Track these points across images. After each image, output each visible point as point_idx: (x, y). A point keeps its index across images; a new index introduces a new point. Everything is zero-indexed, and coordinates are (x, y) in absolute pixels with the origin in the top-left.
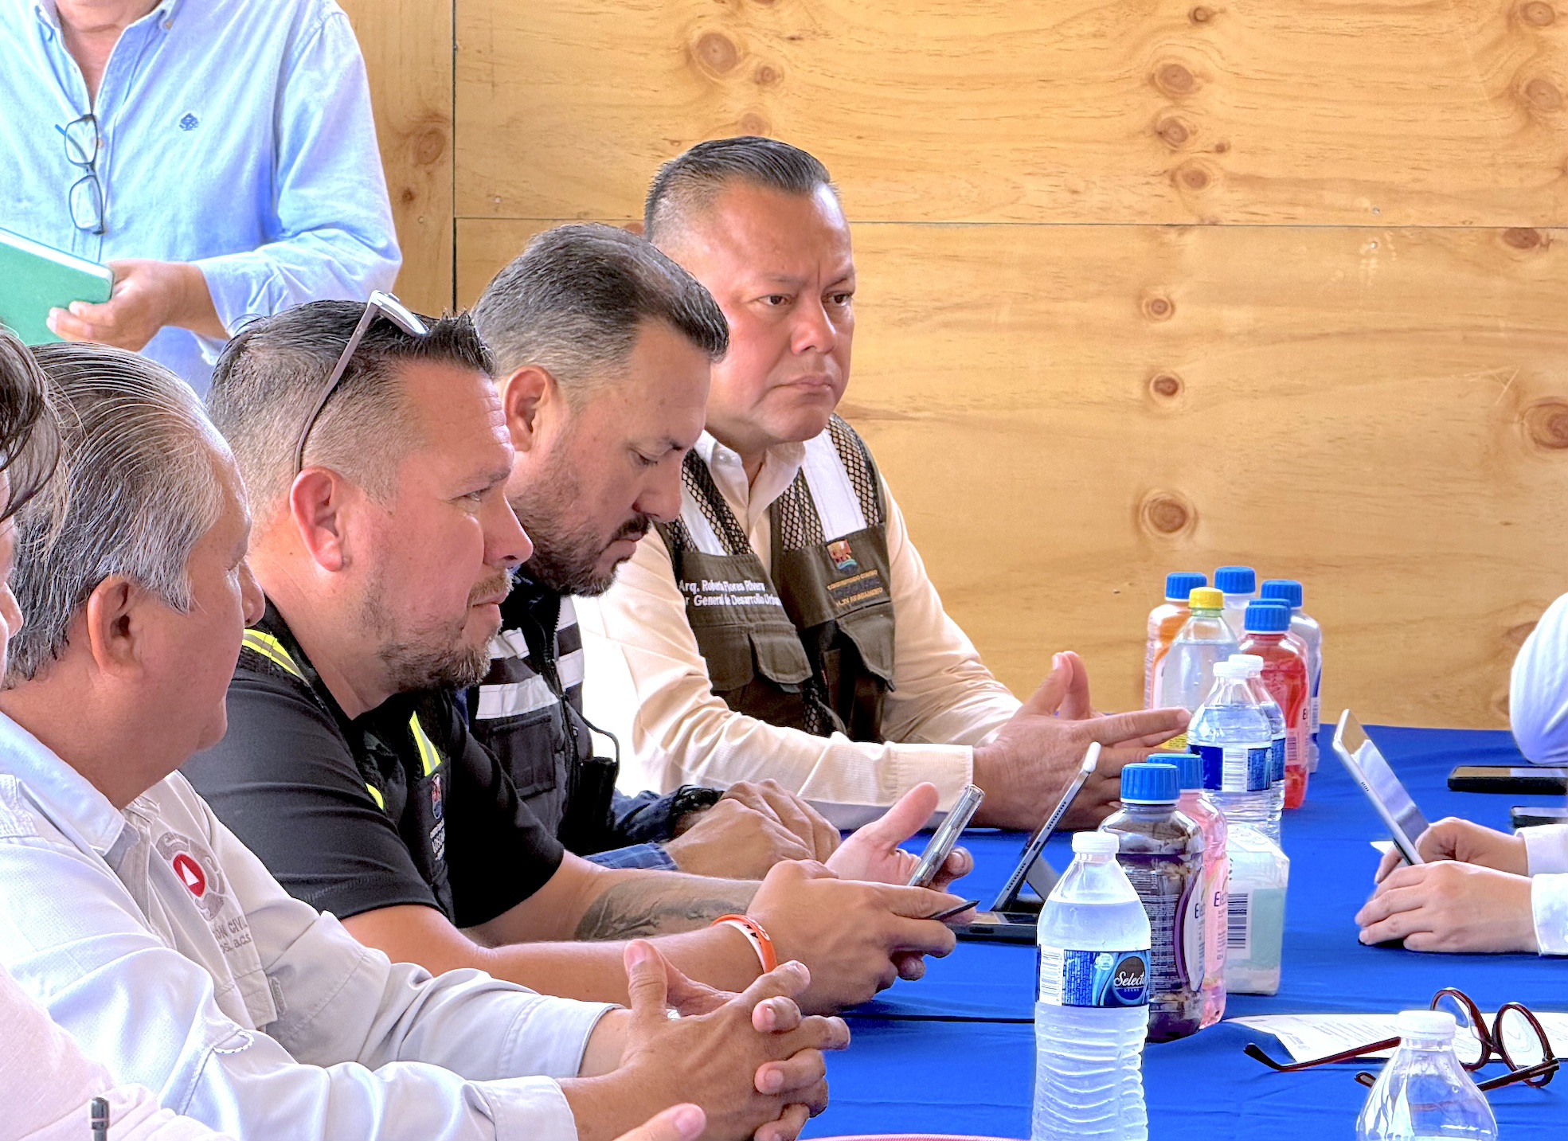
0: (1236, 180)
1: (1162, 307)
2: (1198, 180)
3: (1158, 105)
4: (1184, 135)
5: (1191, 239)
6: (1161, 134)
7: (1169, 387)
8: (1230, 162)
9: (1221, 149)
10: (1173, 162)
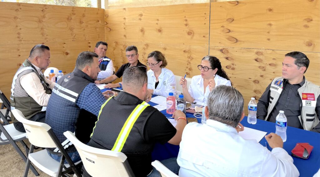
0: (24, 40)
1: (19, 50)
2: (21, 41)
3: (18, 35)
4: (20, 37)
5: (21, 45)
6: (18, 37)
7: (20, 56)
8: (23, 39)
9: (23, 38)
10: (19, 39)
